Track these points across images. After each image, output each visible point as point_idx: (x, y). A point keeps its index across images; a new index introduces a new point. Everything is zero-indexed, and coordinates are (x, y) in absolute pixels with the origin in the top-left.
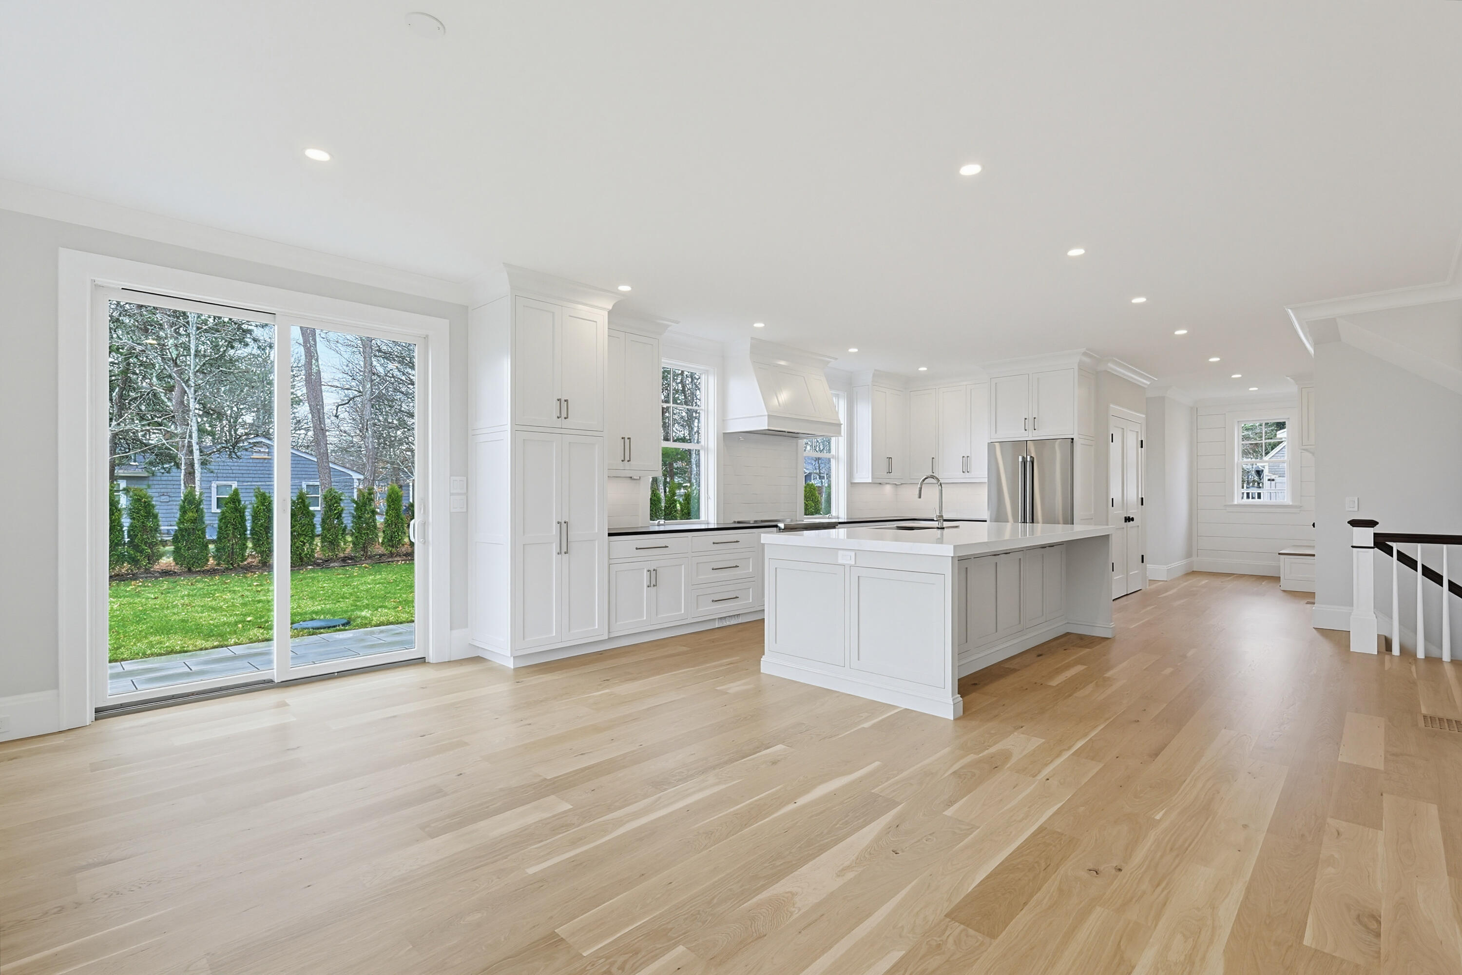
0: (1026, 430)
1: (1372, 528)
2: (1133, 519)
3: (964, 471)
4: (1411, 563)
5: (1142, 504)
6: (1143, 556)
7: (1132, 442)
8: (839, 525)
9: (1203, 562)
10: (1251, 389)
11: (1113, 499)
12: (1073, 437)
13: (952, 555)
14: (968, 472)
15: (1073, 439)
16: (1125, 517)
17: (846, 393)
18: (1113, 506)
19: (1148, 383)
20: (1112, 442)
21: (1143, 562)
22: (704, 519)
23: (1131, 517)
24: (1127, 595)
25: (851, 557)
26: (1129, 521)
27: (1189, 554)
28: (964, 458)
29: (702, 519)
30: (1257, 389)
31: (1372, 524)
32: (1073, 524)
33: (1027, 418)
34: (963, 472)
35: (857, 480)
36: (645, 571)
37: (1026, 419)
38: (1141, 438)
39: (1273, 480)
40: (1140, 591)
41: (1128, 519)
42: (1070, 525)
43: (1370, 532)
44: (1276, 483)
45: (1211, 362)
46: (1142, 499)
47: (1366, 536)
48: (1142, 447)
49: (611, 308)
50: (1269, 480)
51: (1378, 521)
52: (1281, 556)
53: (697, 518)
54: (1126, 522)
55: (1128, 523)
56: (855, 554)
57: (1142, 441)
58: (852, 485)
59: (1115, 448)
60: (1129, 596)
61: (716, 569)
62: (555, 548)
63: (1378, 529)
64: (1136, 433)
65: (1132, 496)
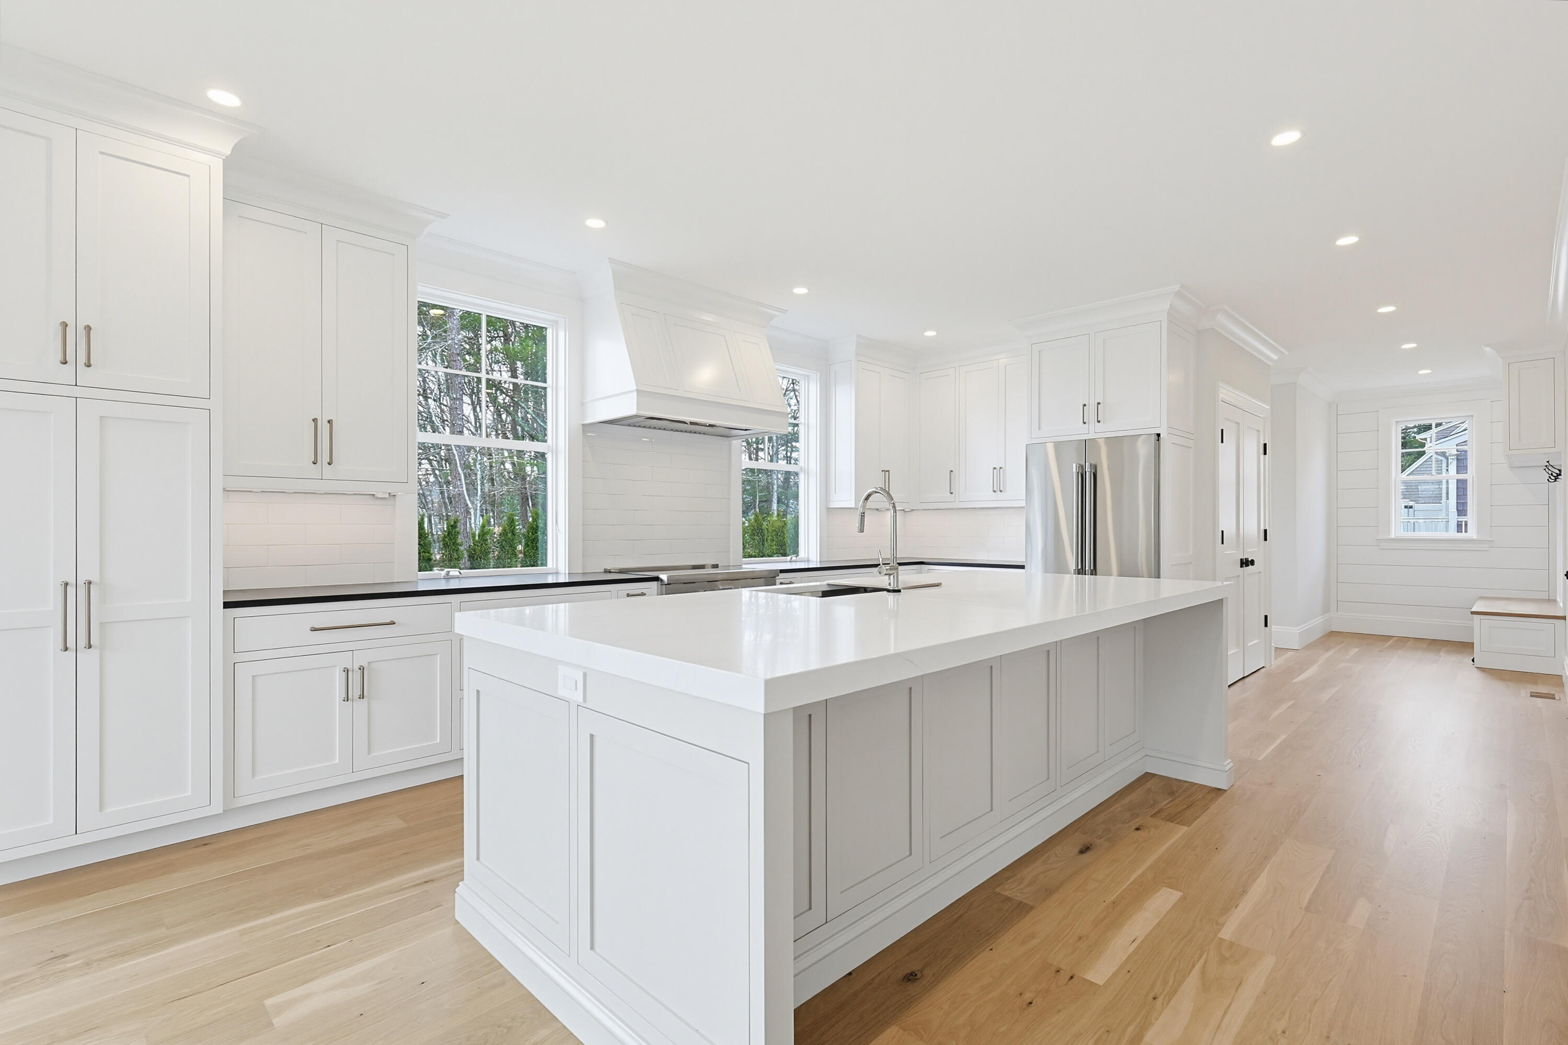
0: (1085, 423)
2: (1252, 562)
3: (995, 489)
5: (1266, 539)
6: (1266, 617)
7: (1251, 448)
8: (780, 574)
9: (1345, 621)
10: (1420, 372)
11: (1223, 532)
12: (1159, 433)
14: (1001, 491)
15: (1159, 435)
16: (1241, 560)
17: (818, 374)
18: (1223, 543)
19: (1275, 357)
20: (1222, 442)
21: (1266, 625)
22: (551, 567)
23: (1250, 560)
24: (1244, 678)
26: (1247, 565)
27: (1326, 609)
28: (995, 470)
29: (547, 567)
30: (1429, 371)
32: (1159, 577)
33: (1087, 404)
34: (995, 491)
35: (834, 505)
36: (338, 671)
37: (1085, 405)
38: (1264, 440)
39: (1411, 507)
40: (1262, 670)
41: (1246, 563)
42: (1153, 579)
44: (1414, 511)
45: (1380, 313)
46: (1265, 531)
48: (1265, 453)
49: (229, 153)
50: (1406, 507)
52: (1475, 616)
53: (541, 564)
54: (1242, 566)
55: (1245, 568)
57: (1265, 445)
58: (829, 511)
59: (1226, 451)
60: (1246, 680)
62: (53, 638)
64: (1256, 432)
65: (1252, 528)
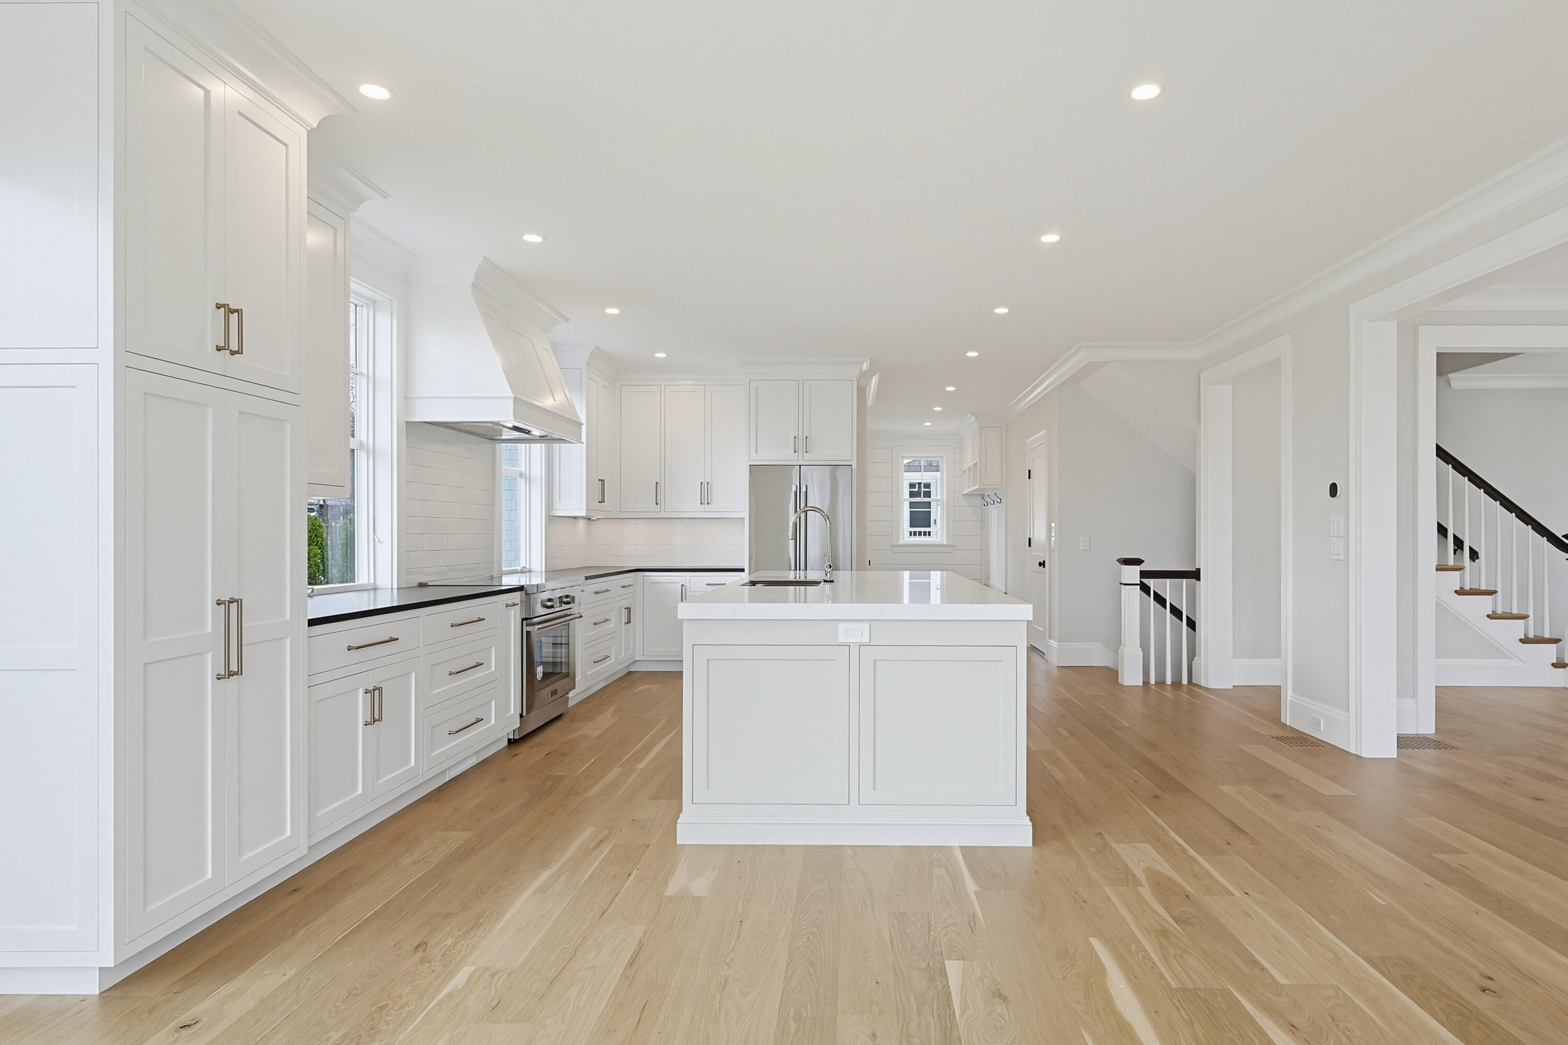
0: (795, 452)
1: (1139, 566)
3: (702, 502)
4: (1160, 600)
10: (926, 424)
13: (1031, 618)
14: (708, 504)
22: (366, 581)
25: (862, 631)
28: (703, 485)
29: (361, 582)
30: (930, 424)
31: (1138, 562)
33: (797, 437)
34: (702, 504)
35: (559, 512)
36: (361, 692)
43: (1136, 569)
47: (1132, 574)
49: (315, 125)
51: (1143, 560)
53: (351, 581)
56: (870, 625)
58: (550, 519)
61: (457, 673)
62: (211, 664)
63: (1144, 567)
